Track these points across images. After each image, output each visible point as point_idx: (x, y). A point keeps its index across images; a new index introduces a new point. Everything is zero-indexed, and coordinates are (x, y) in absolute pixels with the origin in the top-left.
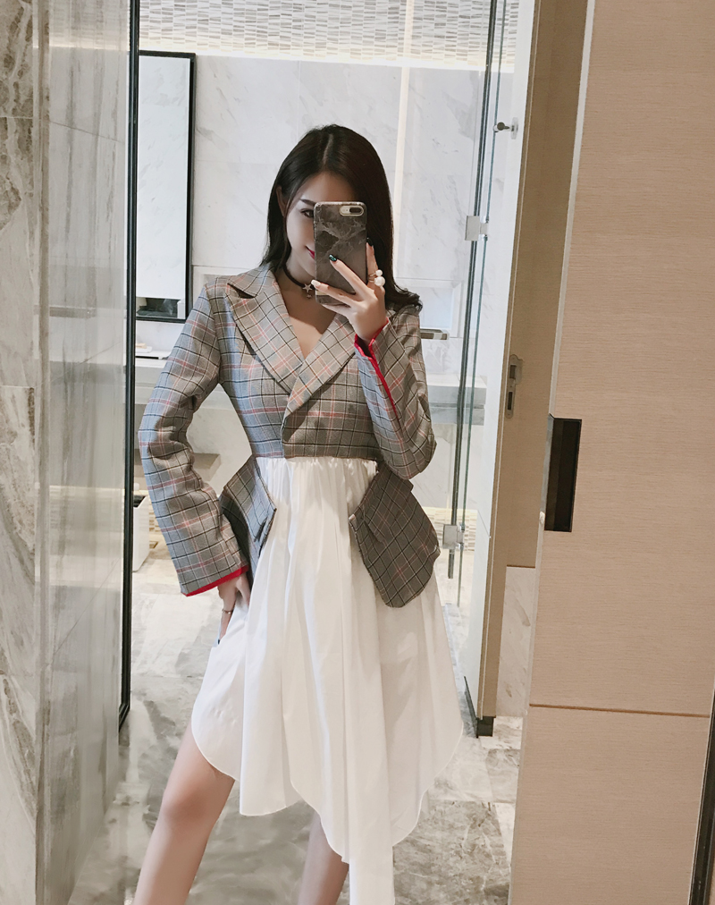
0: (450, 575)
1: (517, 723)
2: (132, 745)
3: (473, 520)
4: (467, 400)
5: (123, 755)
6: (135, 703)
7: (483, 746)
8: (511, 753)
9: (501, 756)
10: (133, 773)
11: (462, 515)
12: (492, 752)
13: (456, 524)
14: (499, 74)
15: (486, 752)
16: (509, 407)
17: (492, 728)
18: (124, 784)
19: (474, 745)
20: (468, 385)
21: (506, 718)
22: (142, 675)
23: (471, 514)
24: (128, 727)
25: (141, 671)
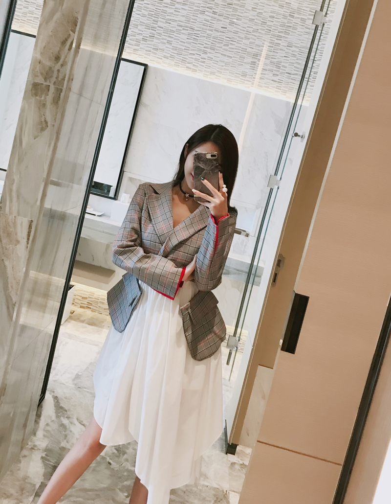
0: (228, 363)
1: (249, 451)
2: (42, 418)
3: (245, 336)
4: (253, 271)
5: (37, 422)
6: (48, 396)
7: (229, 459)
8: (243, 466)
9: (237, 467)
10: (40, 433)
11: (240, 332)
12: (233, 464)
13: (235, 336)
14: (301, 106)
15: (230, 463)
16: (274, 280)
17: (235, 451)
18: (35, 438)
19: (224, 457)
20: (255, 263)
21: (244, 447)
22: (55, 381)
23: (245, 333)
24: (42, 407)
25: (54, 379)
